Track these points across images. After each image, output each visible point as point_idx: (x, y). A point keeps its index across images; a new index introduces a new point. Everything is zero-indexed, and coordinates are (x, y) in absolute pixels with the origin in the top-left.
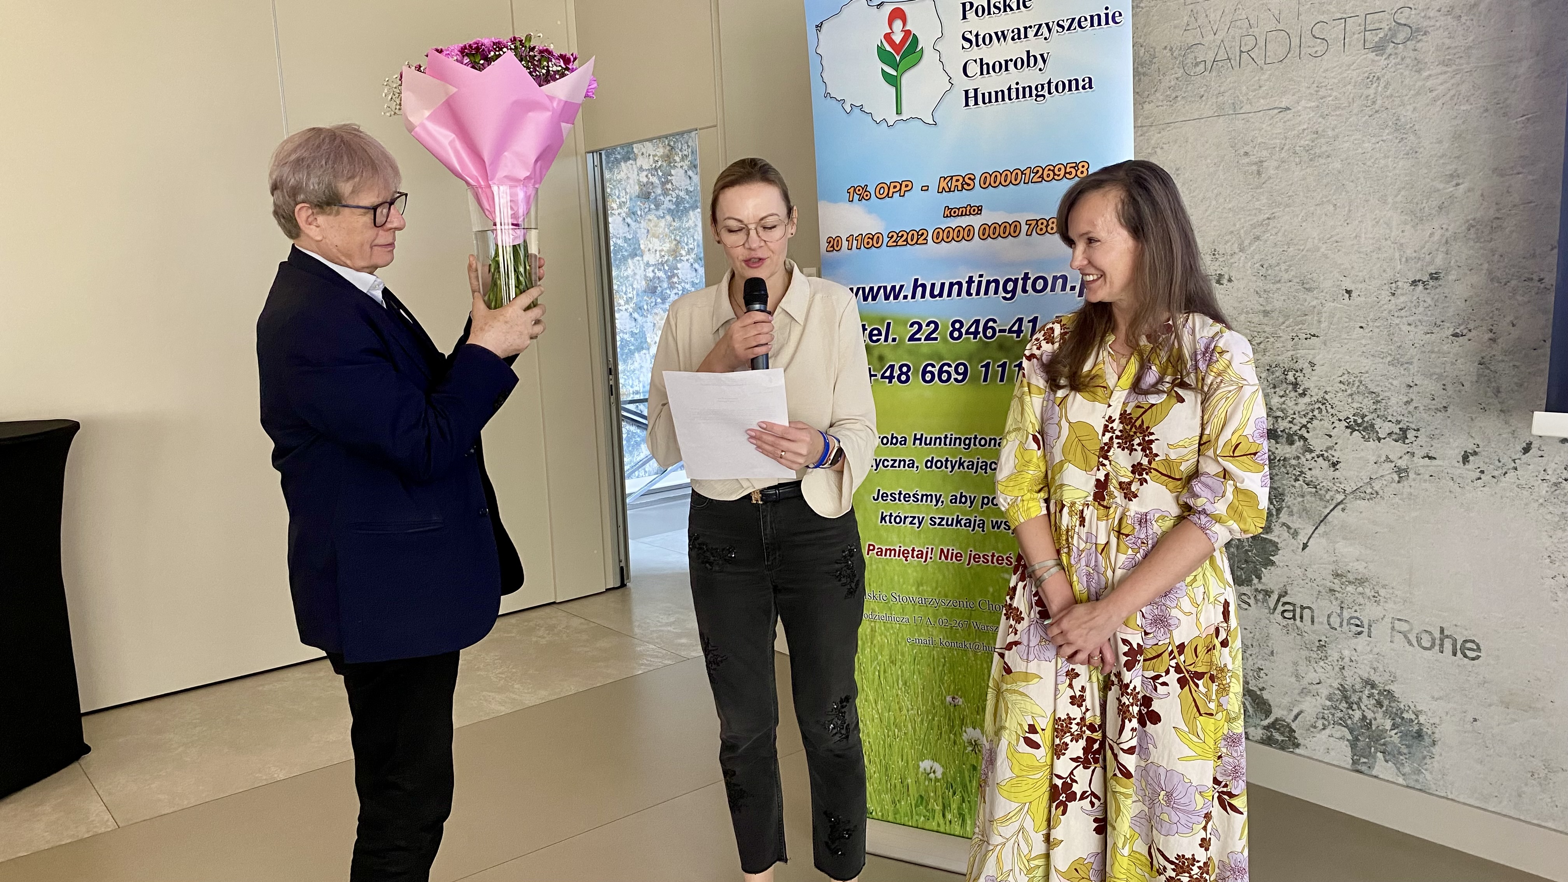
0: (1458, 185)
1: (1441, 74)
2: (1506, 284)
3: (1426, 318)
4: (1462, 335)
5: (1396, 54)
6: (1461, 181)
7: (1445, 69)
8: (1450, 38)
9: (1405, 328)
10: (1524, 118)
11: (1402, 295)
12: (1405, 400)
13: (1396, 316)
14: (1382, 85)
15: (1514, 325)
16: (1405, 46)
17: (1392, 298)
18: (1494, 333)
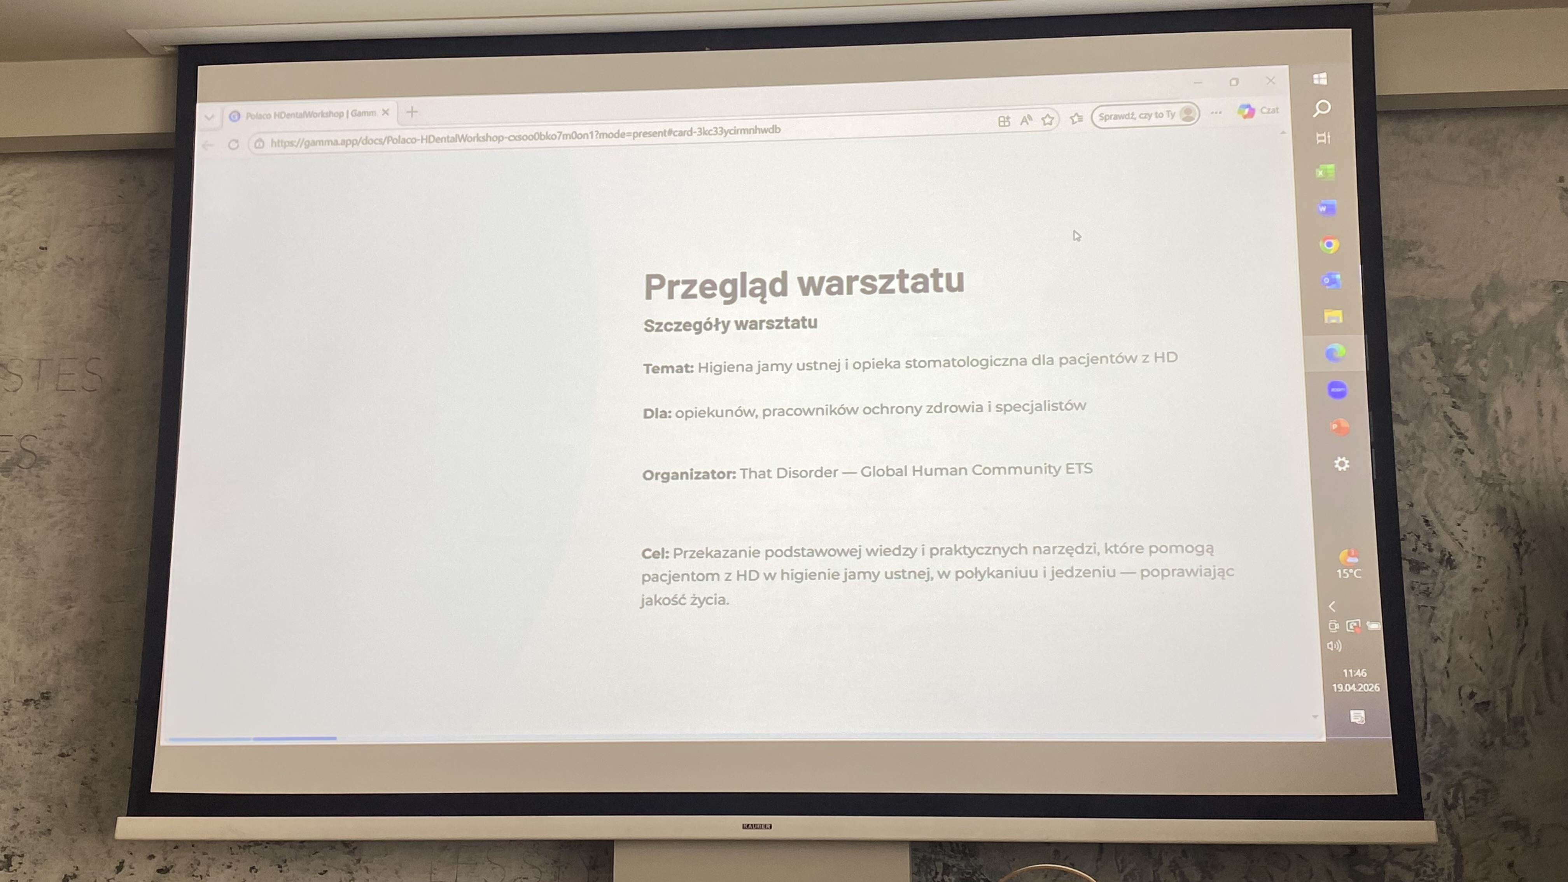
0: (70, 607)
1: (60, 502)
2: (107, 705)
3: (36, 738)
4: (68, 755)
5: (21, 477)
6: (73, 604)
7: (64, 498)
8: (70, 470)
9: (15, 749)
10: (128, 551)
11: (14, 714)
12: (12, 823)
13: (8, 735)
14: (7, 503)
15: (112, 746)
16: (30, 472)
17: (5, 717)
18: (96, 753)
